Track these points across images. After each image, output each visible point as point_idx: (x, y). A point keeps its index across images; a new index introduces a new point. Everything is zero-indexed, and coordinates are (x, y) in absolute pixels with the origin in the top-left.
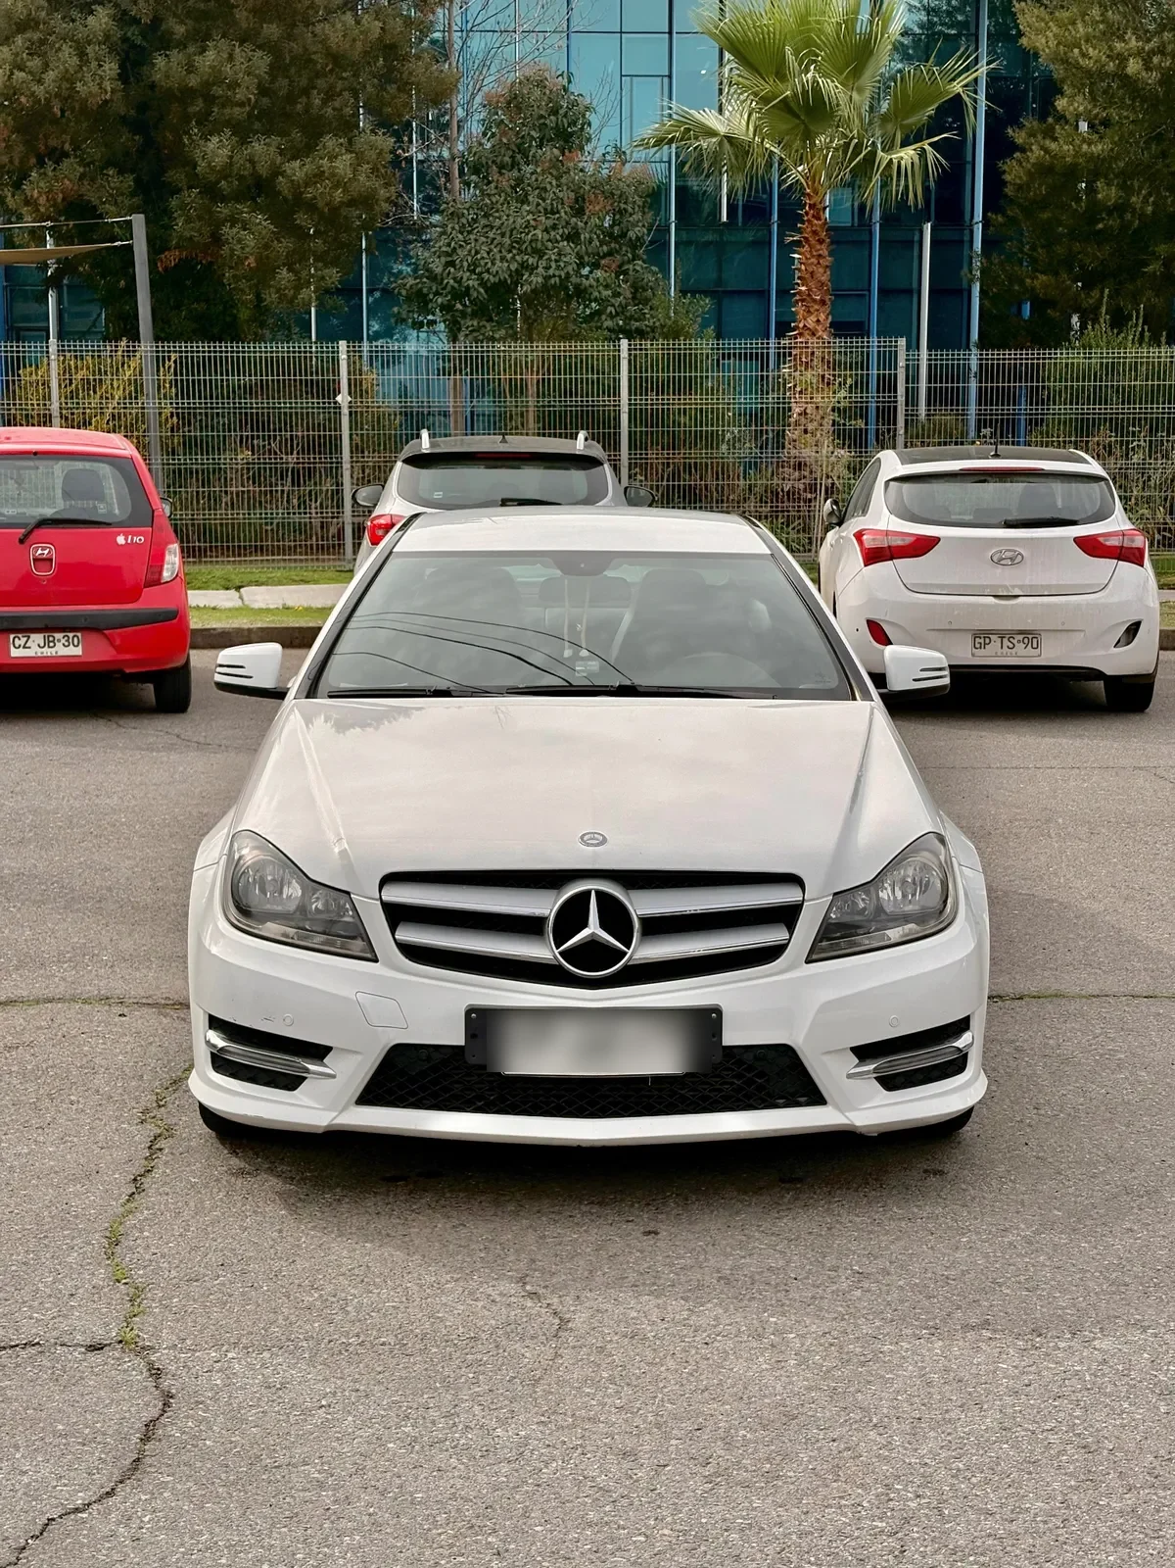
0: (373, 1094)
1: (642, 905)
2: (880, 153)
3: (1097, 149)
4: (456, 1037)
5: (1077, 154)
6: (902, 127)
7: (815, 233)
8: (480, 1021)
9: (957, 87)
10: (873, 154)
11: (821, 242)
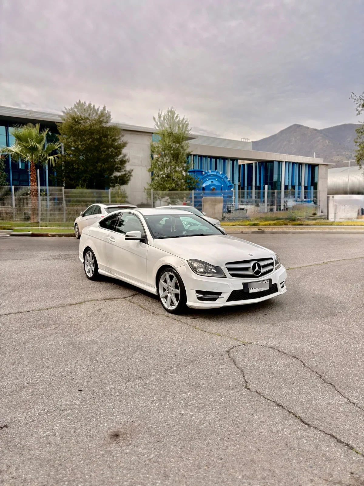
0: (229, 300)
1: (262, 263)
2: (48, 157)
3: (74, 159)
4: (242, 288)
5: (70, 160)
6: (48, 153)
7: (33, 169)
8: (246, 285)
9: (57, 147)
10: (46, 157)
11: (34, 171)
